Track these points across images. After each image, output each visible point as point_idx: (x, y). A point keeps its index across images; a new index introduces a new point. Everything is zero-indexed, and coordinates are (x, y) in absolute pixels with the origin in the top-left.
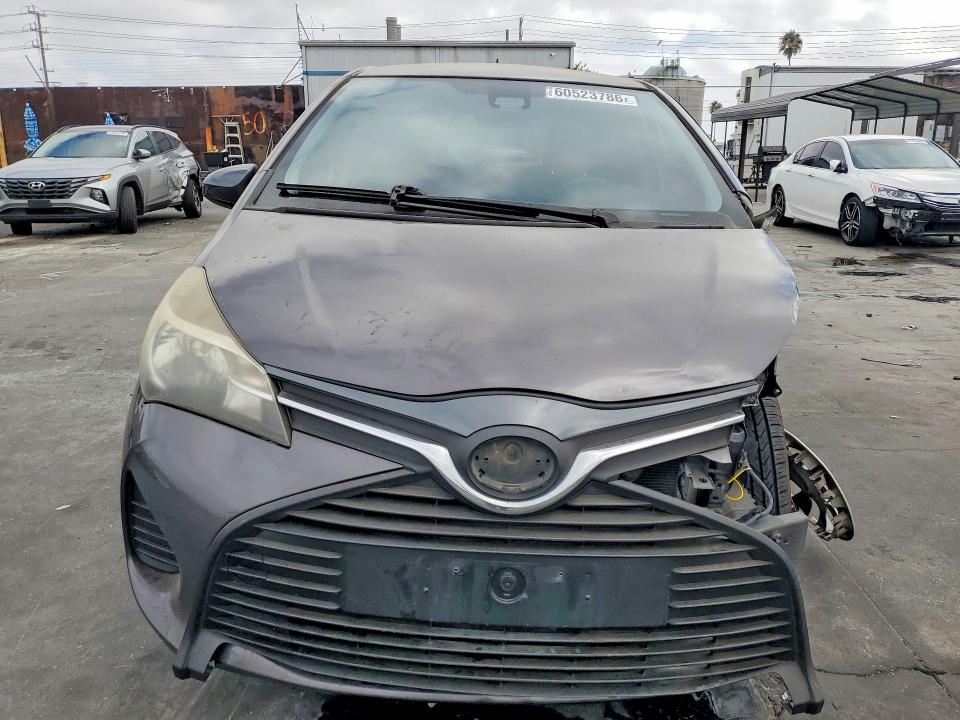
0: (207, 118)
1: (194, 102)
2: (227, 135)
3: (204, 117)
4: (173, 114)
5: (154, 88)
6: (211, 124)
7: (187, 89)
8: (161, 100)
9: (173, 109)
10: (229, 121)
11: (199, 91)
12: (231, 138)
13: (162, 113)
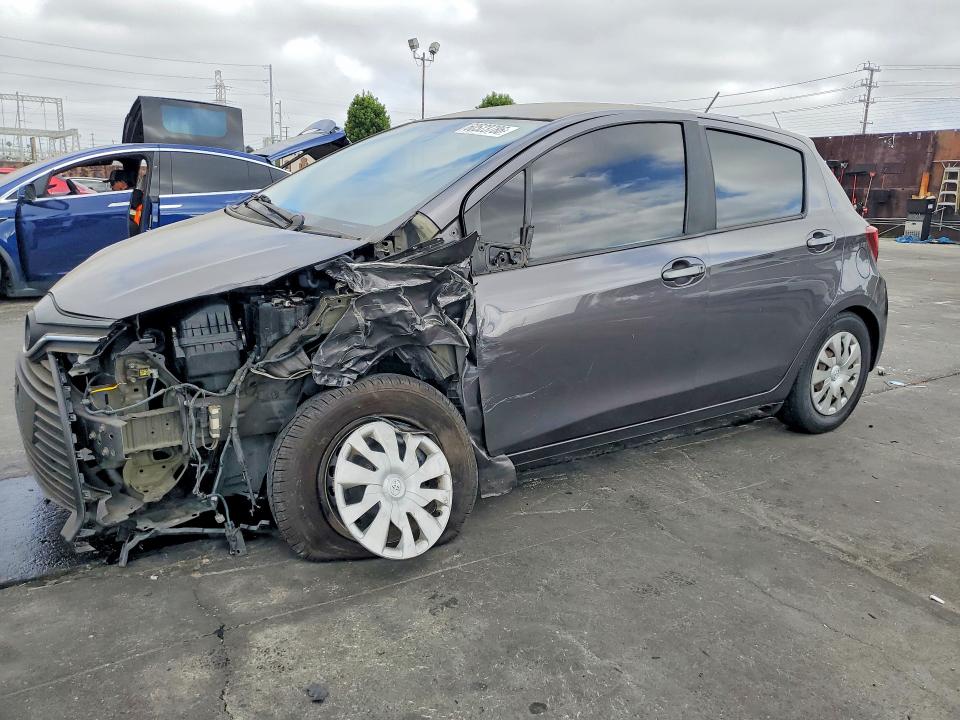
0: (928, 163)
1: (919, 147)
2: (944, 181)
3: (925, 163)
4: (894, 160)
5: (880, 135)
6: (931, 169)
7: (915, 134)
8: (885, 146)
9: (895, 155)
10: (952, 166)
11: (926, 135)
12: (949, 184)
13: (883, 159)
